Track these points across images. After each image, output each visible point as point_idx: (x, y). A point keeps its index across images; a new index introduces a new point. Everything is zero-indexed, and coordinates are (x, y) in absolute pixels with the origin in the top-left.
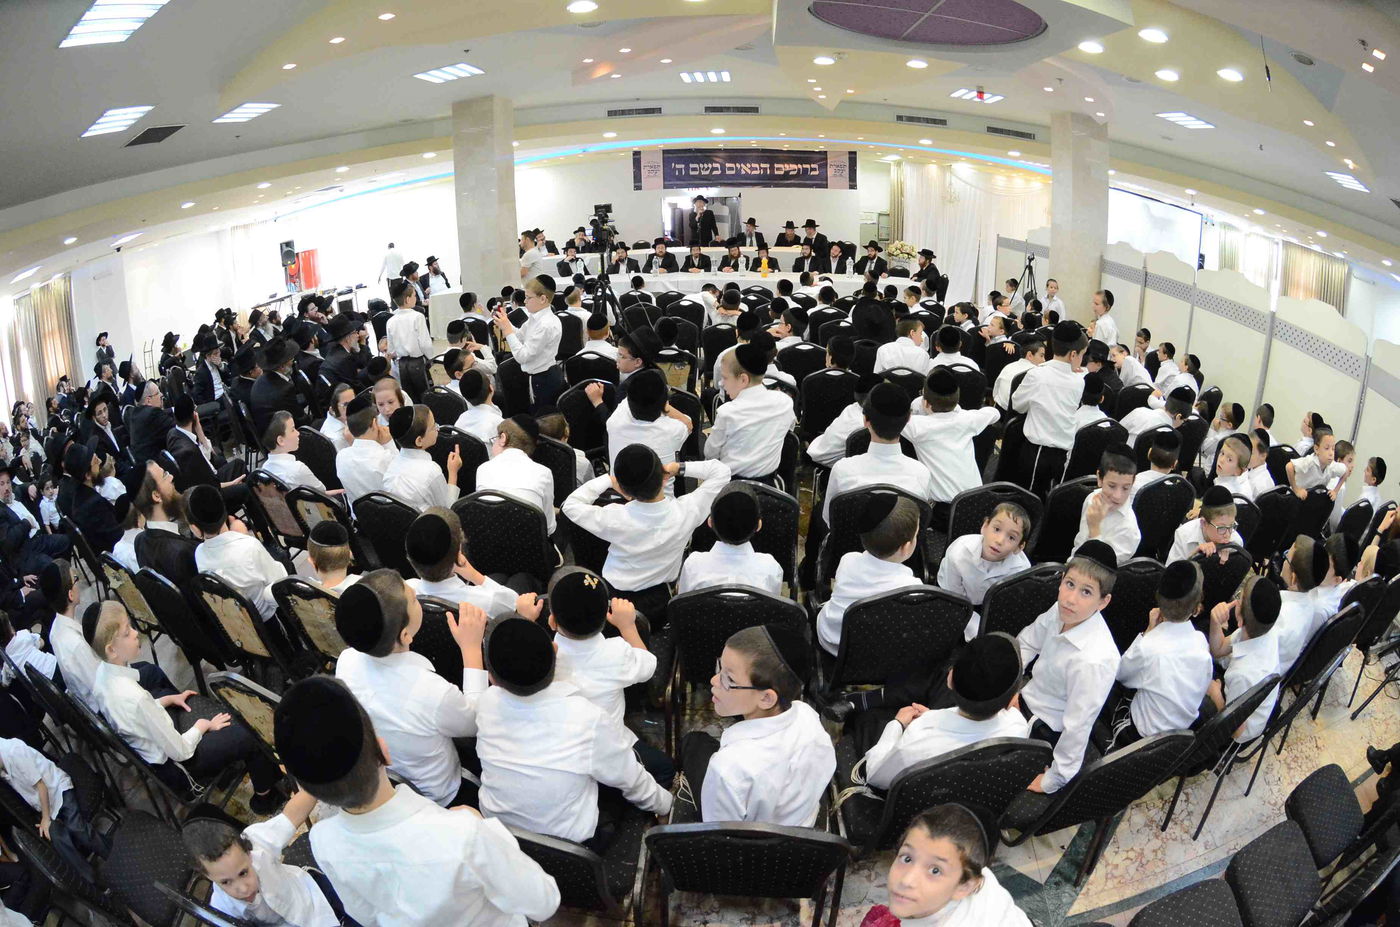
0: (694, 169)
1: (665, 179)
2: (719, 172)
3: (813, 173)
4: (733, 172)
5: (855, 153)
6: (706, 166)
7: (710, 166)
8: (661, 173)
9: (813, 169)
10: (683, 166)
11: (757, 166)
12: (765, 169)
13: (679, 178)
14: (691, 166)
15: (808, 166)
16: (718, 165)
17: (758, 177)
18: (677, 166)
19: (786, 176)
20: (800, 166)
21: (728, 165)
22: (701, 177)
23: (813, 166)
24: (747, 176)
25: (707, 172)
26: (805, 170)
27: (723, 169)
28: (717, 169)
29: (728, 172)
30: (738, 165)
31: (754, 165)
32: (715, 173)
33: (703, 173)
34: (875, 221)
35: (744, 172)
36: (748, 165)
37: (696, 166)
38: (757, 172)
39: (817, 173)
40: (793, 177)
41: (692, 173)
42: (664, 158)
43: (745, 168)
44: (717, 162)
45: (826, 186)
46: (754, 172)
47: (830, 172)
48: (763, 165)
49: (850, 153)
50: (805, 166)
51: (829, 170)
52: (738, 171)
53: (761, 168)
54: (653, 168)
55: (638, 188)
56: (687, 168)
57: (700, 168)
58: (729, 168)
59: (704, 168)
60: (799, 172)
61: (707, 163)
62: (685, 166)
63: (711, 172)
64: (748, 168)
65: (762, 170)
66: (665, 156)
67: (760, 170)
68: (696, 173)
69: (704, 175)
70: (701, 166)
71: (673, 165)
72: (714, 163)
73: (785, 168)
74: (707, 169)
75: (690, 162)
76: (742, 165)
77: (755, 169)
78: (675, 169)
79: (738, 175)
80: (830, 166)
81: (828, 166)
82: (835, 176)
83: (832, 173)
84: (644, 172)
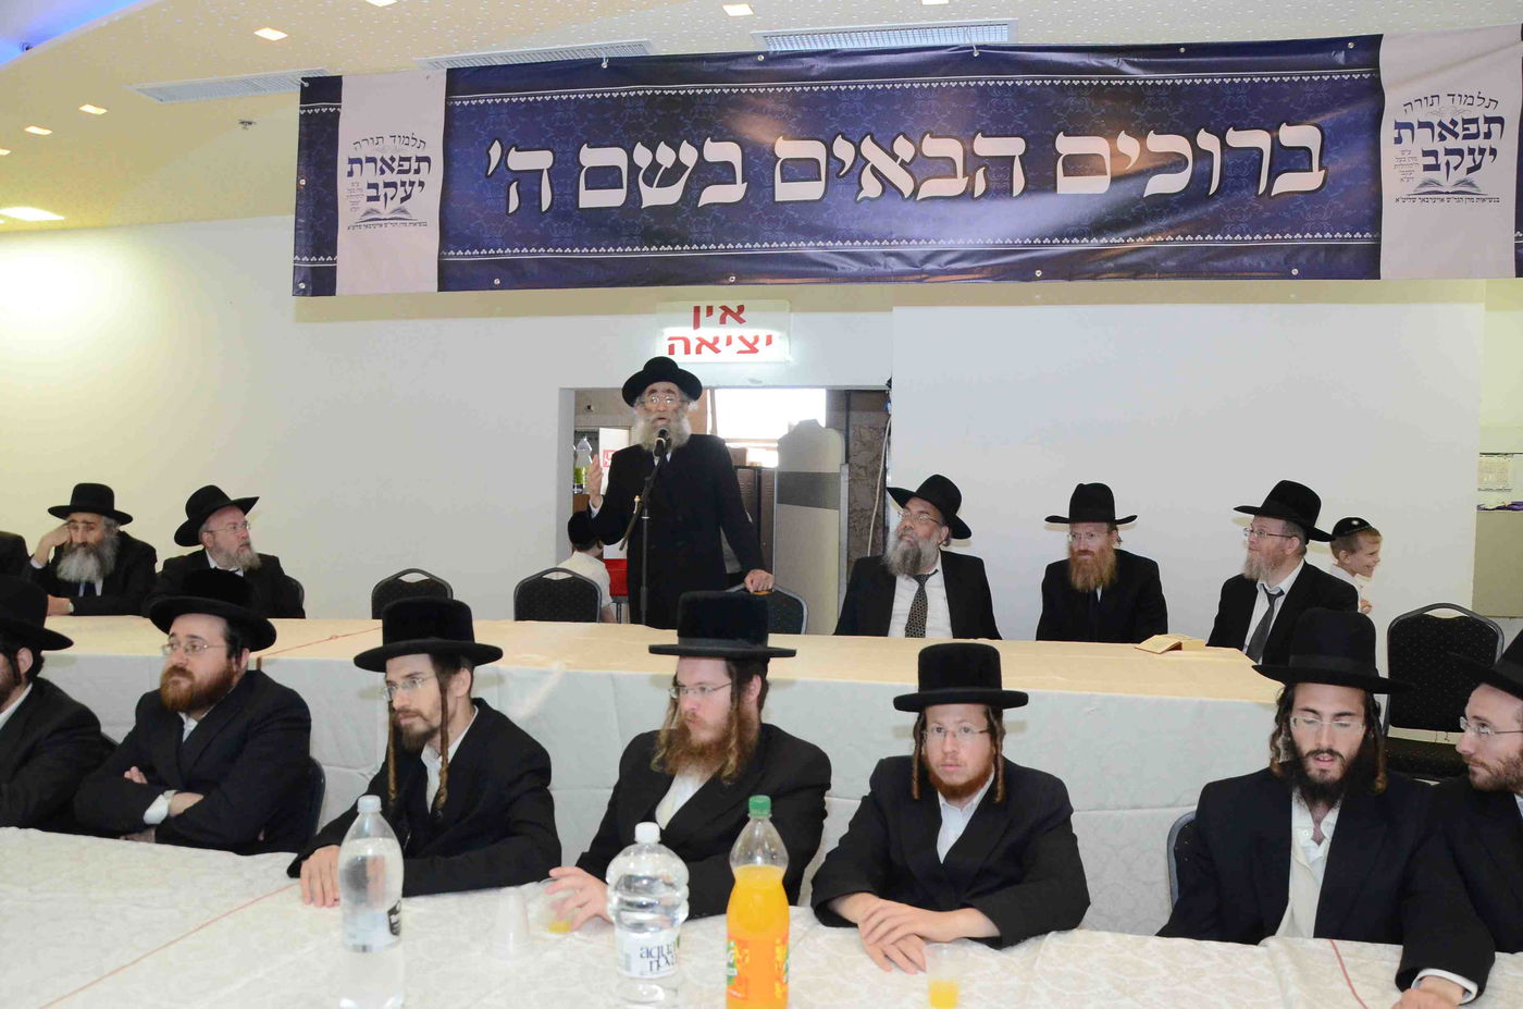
0: (603, 178)
1: (448, 237)
2: (733, 193)
3: (1288, 183)
6: (666, 156)
7: (688, 155)
8: (427, 202)
10: (541, 160)
12: (999, 165)
14: (591, 157)
15: (1259, 139)
18: (520, 161)
19: (1124, 209)
20: (1207, 141)
21: (788, 150)
22: (630, 223)
23: (1291, 135)
25: (671, 195)
26: (1243, 166)
27: (759, 165)
28: (723, 173)
29: (783, 194)
30: (844, 150)
31: (934, 147)
32: (713, 195)
33: (652, 196)
36: (904, 148)
37: (613, 157)
38: (952, 187)
39: (1310, 180)
40: (1163, 205)
42: (449, 111)
43: (882, 163)
44: (726, 135)
46: (934, 188)
48: (986, 146)
50: (1237, 139)
52: (842, 187)
53: (973, 161)
55: (319, 281)
56: (566, 174)
57: (633, 168)
58: (789, 166)
59: (655, 166)
60: (1201, 179)
61: (677, 141)
62: (554, 158)
63: (691, 193)
64: (903, 164)
65: (980, 173)
66: (458, 103)
67: (969, 173)
68: (614, 198)
69: (656, 210)
70: (642, 156)
71: (496, 152)
72: (712, 141)
73: (1115, 154)
74: (670, 178)
75: (585, 138)
76: (869, 148)
77: (945, 167)
78: (505, 174)
79: (839, 202)
80: (1399, 126)
81: (1387, 132)
82: (1430, 192)
83: (1407, 177)
84: (348, 197)
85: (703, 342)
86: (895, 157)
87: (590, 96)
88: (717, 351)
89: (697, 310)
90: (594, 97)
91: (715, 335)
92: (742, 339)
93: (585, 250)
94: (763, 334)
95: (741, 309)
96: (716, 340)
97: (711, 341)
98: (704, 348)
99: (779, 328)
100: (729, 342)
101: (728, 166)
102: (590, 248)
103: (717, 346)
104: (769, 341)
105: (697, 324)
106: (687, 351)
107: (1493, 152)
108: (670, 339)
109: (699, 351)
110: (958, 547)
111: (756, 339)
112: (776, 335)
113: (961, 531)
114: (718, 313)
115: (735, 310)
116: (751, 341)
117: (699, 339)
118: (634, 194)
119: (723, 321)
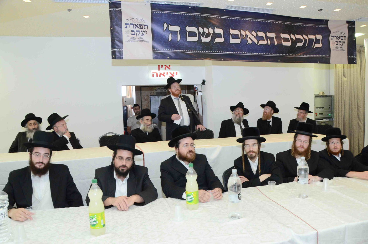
0: (192, 34)
2: (221, 40)
3: (317, 45)
4: (238, 41)
5: (353, 23)
6: (206, 31)
7: (211, 31)
9: (317, 41)
10: (177, 29)
11: (261, 34)
12: (272, 39)
13: (174, 45)
14: (189, 29)
16: (219, 31)
17: (265, 48)
18: (172, 28)
19: (293, 49)
20: (305, 37)
21: (231, 31)
24: (254, 47)
25: (208, 40)
26: (311, 42)
27: (227, 35)
28: (219, 36)
29: (232, 41)
30: (243, 32)
32: (217, 40)
33: (204, 40)
35: (250, 42)
36: (254, 33)
37: (194, 29)
38: (264, 42)
39: (320, 45)
40: (299, 49)
42: (152, 14)
46: (261, 42)
48: (269, 35)
49: (348, 22)
50: (310, 37)
51: (331, 41)
52: (244, 41)
53: (267, 38)
55: (117, 56)
56: (183, 32)
57: (199, 33)
58: (233, 35)
59: (204, 33)
60: (305, 44)
61: (208, 27)
62: (180, 28)
63: (213, 39)
64: (254, 37)
65: (269, 40)
66: (154, 12)
67: (267, 40)
68: (195, 39)
69: (204, 43)
70: (201, 30)
71: (165, 25)
72: (217, 28)
73: (291, 39)
74: (208, 35)
75: (187, 24)
76: (248, 33)
77: (262, 38)
78: (167, 31)
79: (244, 44)
80: (332, 37)
81: (330, 38)
82: (337, 48)
83: (334, 46)
84: (126, 34)
85: (161, 74)
86: (253, 35)
87: (187, 14)
88: (164, 76)
89: (159, 66)
90: (188, 15)
91: (164, 72)
92: (170, 73)
93: (189, 51)
94: (175, 72)
95: (170, 66)
96: (164, 73)
97: (163, 74)
98: (161, 75)
99: (179, 71)
100: (167, 74)
101: (220, 34)
102: (190, 51)
103: (164, 75)
104: (177, 74)
105: (159, 69)
106: (157, 76)
107: (345, 42)
108: (153, 73)
109: (160, 76)
111: (174, 73)
112: (178, 72)
114: (164, 67)
115: (168, 66)
116: (172, 73)
117: (160, 73)
118: (200, 39)
119: (165, 69)
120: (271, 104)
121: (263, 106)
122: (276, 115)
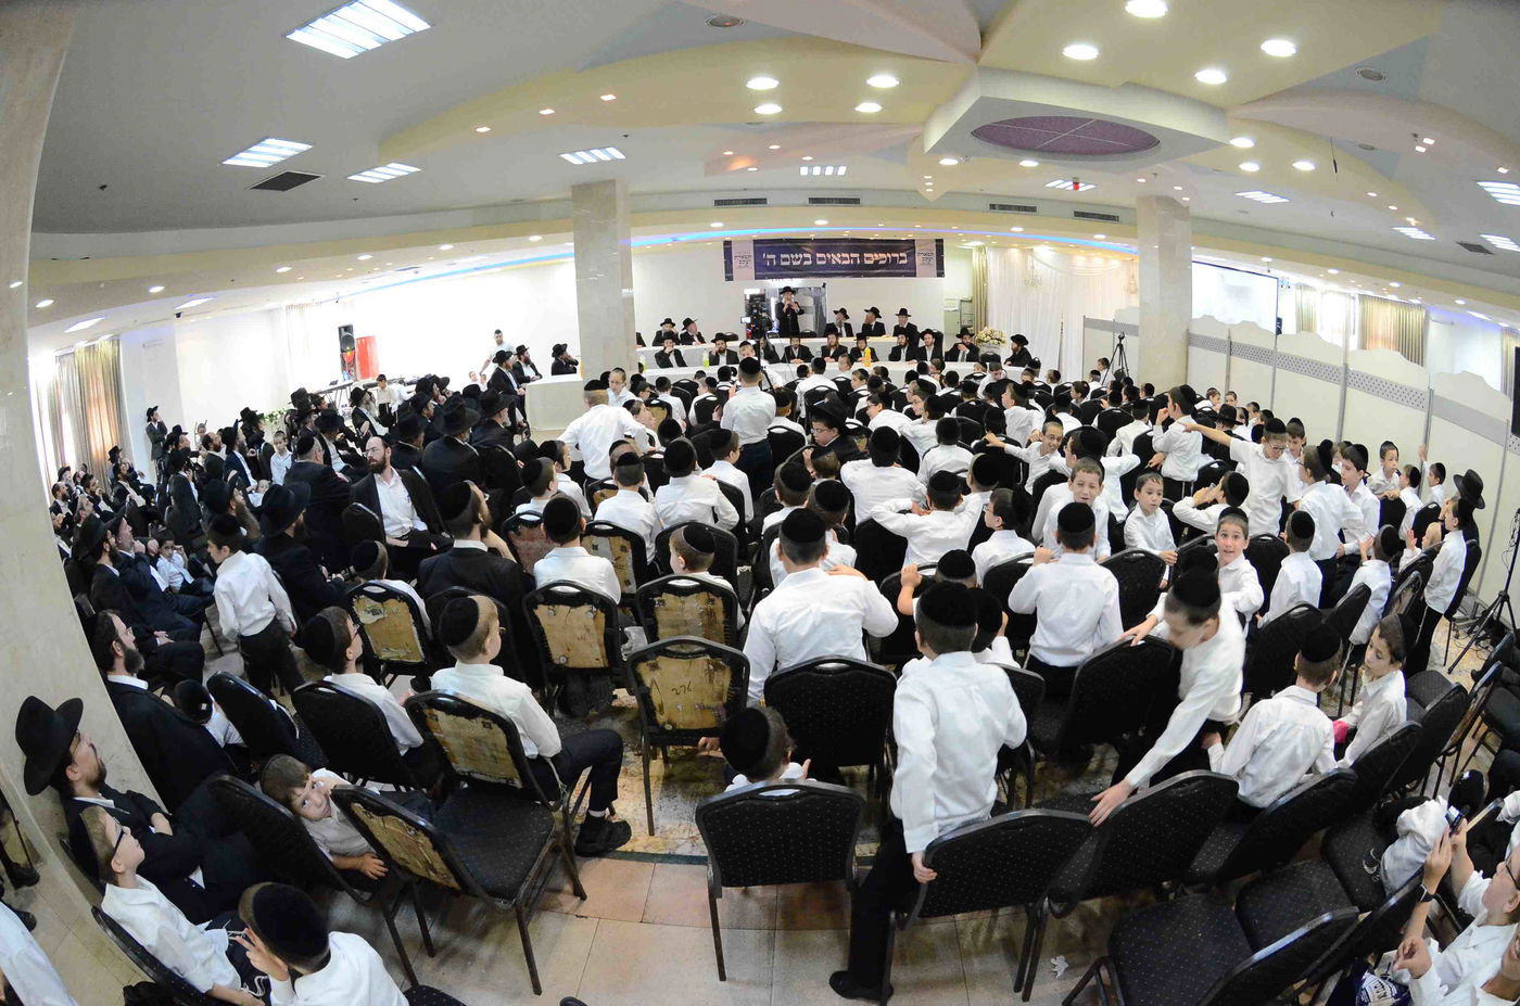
0: (785, 260)
1: (756, 270)
2: (810, 263)
3: (901, 262)
4: (824, 262)
5: (941, 241)
6: (797, 256)
7: (801, 256)
8: (752, 264)
9: (901, 258)
10: (774, 256)
11: (847, 255)
12: (855, 259)
13: (771, 268)
14: (783, 256)
15: (896, 255)
16: (808, 256)
17: (847, 267)
18: (769, 257)
19: (876, 265)
20: (889, 255)
21: (818, 255)
22: (791, 268)
23: (901, 255)
24: (837, 266)
25: (798, 263)
26: (894, 259)
27: (814, 259)
28: (807, 259)
29: (819, 263)
30: (829, 256)
31: (844, 255)
32: (805, 263)
33: (795, 263)
34: (957, 308)
35: (834, 262)
36: (839, 255)
37: (787, 256)
38: (847, 262)
39: (905, 262)
40: (882, 266)
41: (783, 263)
42: (755, 248)
43: (836, 258)
44: (807, 252)
45: (914, 275)
46: (844, 262)
47: (918, 259)
48: (853, 255)
49: (937, 241)
50: (893, 255)
52: (829, 261)
53: (851, 258)
54: (744, 257)
55: (729, 278)
56: (778, 258)
57: (791, 258)
58: (819, 258)
59: (795, 258)
60: (888, 261)
61: (798, 253)
62: (776, 256)
63: (802, 262)
64: (839, 258)
66: (756, 246)
67: (851, 260)
68: (788, 263)
69: (795, 265)
70: (792, 256)
71: (764, 255)
73: (874, 257)
74: (798, 260)
75: (781, 253)
76: (833, 255)
77: (845, 259)
78: (766, 259)
79: (829, 265)
80: (919, 254)
81: (916, 255)
82: (923, 263)
83: (920, 261)
84: (735, 263)
87: (782, 245)
102: (784, 271)
107: (932, 259)
110: (847, 321)
113: (847, 317)
120: (875, 311)
121: (867, 311)
122: (878, 320)
